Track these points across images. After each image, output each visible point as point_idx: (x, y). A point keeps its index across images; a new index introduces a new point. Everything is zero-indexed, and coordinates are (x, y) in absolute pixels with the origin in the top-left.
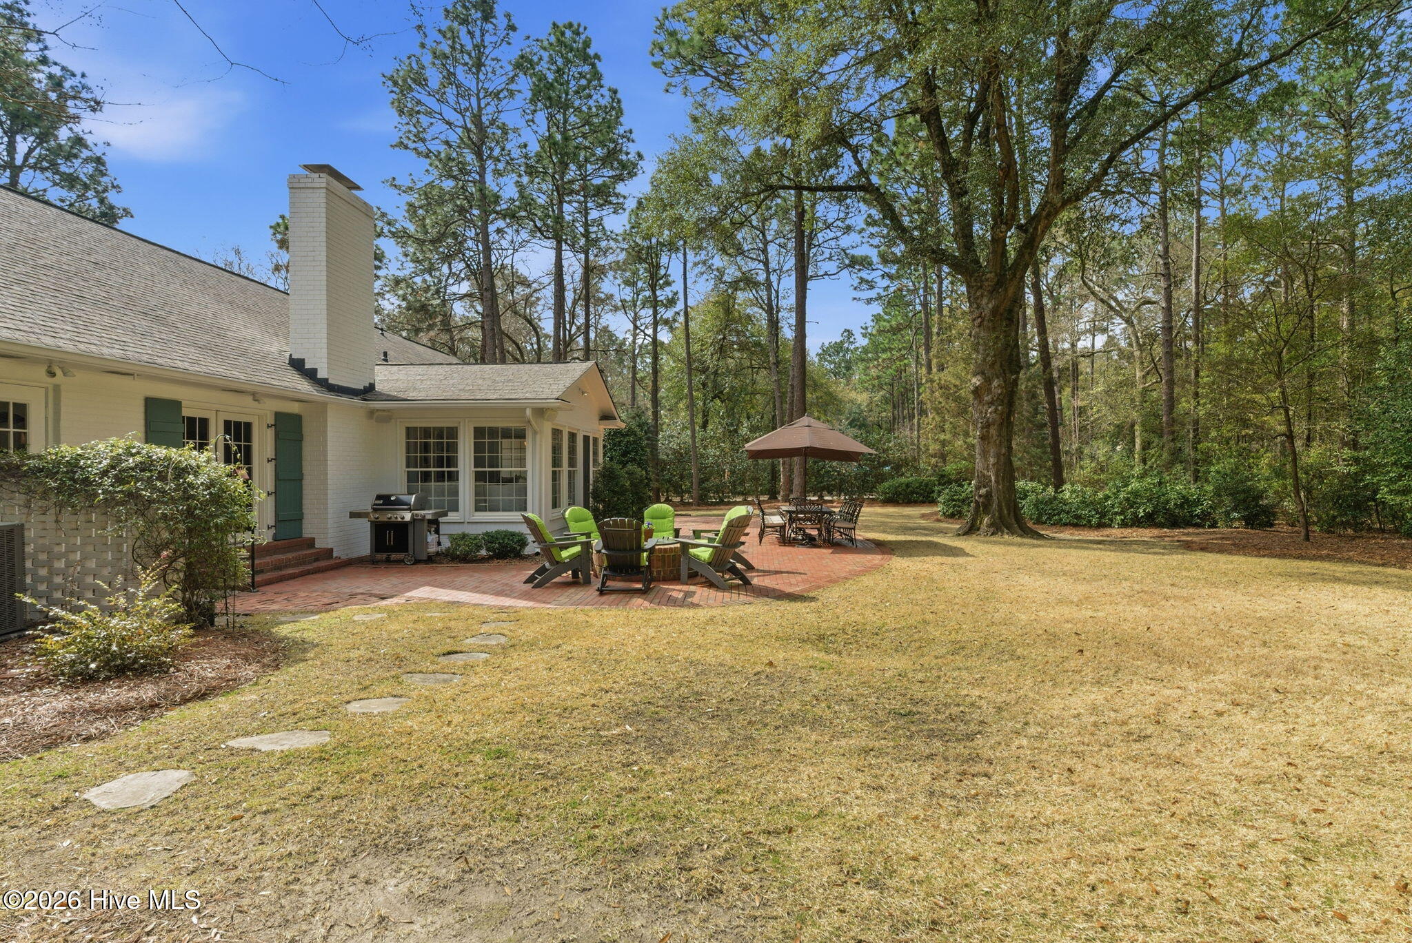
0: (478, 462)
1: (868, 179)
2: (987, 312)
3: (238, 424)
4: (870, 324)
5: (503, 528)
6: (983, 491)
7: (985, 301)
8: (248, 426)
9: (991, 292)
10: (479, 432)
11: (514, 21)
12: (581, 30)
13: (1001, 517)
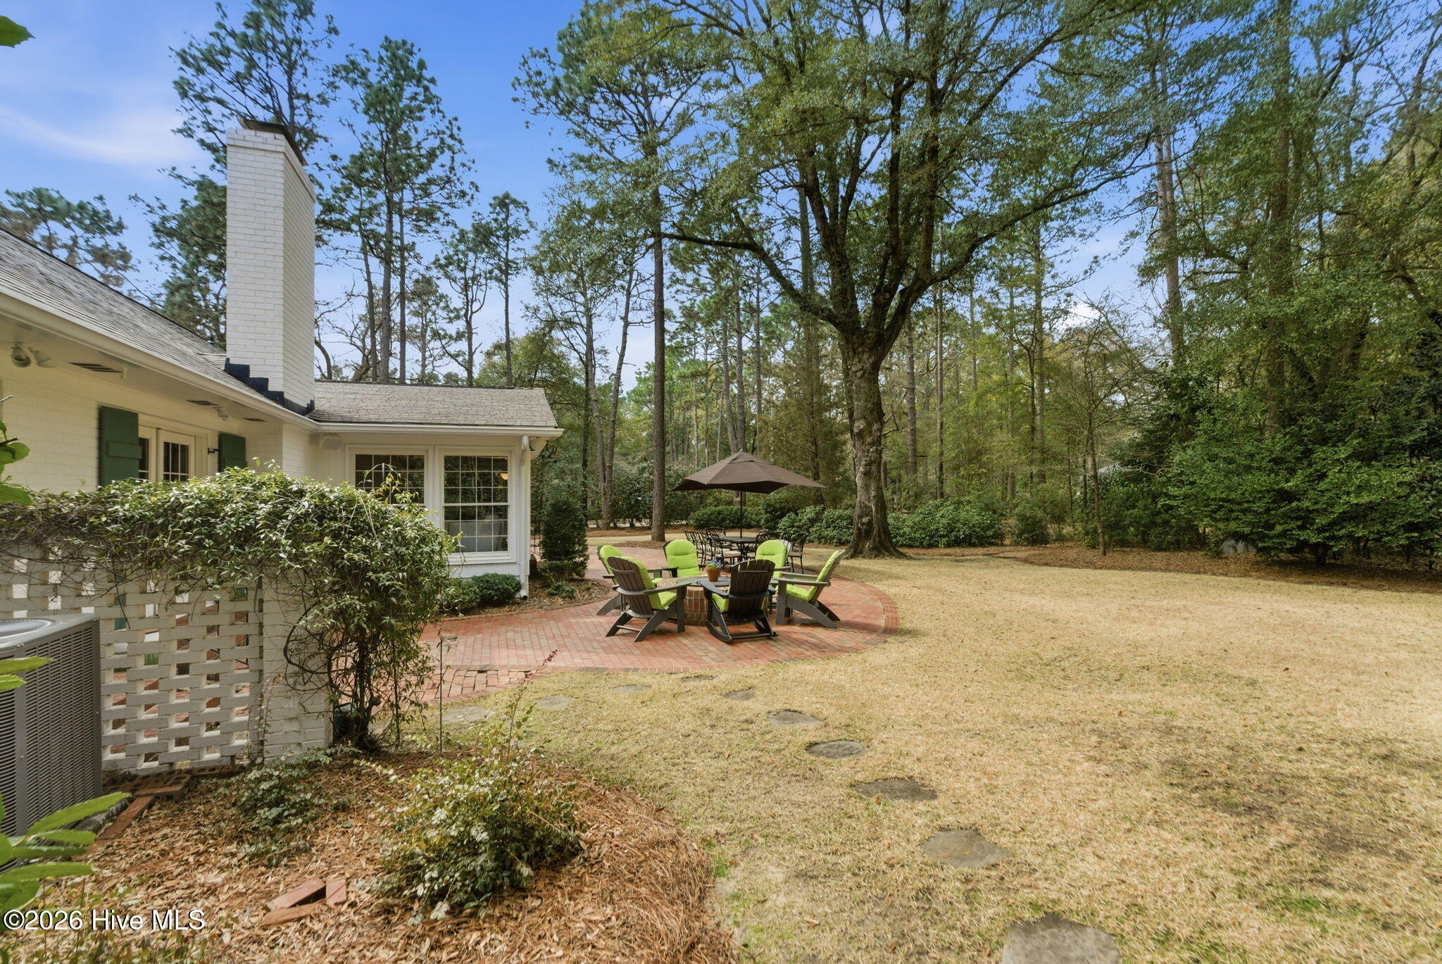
0: (450, 495)
1: (751, 238)
2: (867, 366)
3: (175, 446)
4: (644, 370)
5: (491, 571)
6: (865, 520)
7: (866, 356)
8: (185, 449)
9: (871, 349)
10: (450, 463)
11: (336, 23)
12: (415, 50)
13: (880, 541)
